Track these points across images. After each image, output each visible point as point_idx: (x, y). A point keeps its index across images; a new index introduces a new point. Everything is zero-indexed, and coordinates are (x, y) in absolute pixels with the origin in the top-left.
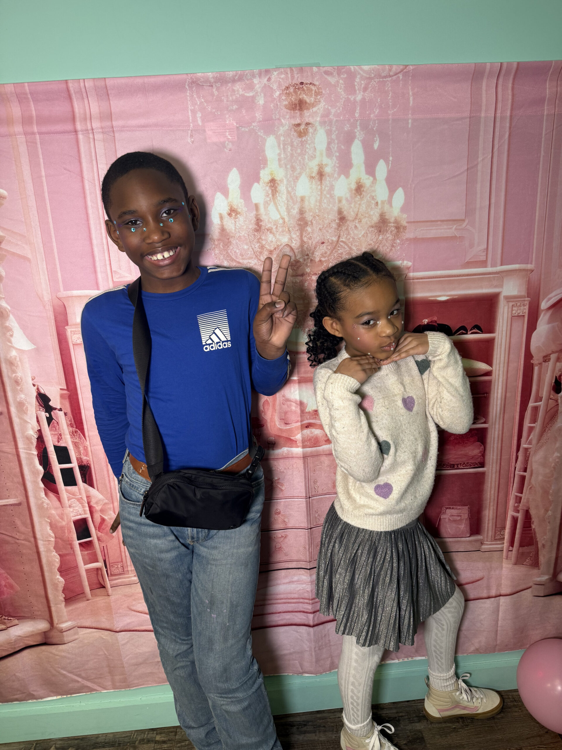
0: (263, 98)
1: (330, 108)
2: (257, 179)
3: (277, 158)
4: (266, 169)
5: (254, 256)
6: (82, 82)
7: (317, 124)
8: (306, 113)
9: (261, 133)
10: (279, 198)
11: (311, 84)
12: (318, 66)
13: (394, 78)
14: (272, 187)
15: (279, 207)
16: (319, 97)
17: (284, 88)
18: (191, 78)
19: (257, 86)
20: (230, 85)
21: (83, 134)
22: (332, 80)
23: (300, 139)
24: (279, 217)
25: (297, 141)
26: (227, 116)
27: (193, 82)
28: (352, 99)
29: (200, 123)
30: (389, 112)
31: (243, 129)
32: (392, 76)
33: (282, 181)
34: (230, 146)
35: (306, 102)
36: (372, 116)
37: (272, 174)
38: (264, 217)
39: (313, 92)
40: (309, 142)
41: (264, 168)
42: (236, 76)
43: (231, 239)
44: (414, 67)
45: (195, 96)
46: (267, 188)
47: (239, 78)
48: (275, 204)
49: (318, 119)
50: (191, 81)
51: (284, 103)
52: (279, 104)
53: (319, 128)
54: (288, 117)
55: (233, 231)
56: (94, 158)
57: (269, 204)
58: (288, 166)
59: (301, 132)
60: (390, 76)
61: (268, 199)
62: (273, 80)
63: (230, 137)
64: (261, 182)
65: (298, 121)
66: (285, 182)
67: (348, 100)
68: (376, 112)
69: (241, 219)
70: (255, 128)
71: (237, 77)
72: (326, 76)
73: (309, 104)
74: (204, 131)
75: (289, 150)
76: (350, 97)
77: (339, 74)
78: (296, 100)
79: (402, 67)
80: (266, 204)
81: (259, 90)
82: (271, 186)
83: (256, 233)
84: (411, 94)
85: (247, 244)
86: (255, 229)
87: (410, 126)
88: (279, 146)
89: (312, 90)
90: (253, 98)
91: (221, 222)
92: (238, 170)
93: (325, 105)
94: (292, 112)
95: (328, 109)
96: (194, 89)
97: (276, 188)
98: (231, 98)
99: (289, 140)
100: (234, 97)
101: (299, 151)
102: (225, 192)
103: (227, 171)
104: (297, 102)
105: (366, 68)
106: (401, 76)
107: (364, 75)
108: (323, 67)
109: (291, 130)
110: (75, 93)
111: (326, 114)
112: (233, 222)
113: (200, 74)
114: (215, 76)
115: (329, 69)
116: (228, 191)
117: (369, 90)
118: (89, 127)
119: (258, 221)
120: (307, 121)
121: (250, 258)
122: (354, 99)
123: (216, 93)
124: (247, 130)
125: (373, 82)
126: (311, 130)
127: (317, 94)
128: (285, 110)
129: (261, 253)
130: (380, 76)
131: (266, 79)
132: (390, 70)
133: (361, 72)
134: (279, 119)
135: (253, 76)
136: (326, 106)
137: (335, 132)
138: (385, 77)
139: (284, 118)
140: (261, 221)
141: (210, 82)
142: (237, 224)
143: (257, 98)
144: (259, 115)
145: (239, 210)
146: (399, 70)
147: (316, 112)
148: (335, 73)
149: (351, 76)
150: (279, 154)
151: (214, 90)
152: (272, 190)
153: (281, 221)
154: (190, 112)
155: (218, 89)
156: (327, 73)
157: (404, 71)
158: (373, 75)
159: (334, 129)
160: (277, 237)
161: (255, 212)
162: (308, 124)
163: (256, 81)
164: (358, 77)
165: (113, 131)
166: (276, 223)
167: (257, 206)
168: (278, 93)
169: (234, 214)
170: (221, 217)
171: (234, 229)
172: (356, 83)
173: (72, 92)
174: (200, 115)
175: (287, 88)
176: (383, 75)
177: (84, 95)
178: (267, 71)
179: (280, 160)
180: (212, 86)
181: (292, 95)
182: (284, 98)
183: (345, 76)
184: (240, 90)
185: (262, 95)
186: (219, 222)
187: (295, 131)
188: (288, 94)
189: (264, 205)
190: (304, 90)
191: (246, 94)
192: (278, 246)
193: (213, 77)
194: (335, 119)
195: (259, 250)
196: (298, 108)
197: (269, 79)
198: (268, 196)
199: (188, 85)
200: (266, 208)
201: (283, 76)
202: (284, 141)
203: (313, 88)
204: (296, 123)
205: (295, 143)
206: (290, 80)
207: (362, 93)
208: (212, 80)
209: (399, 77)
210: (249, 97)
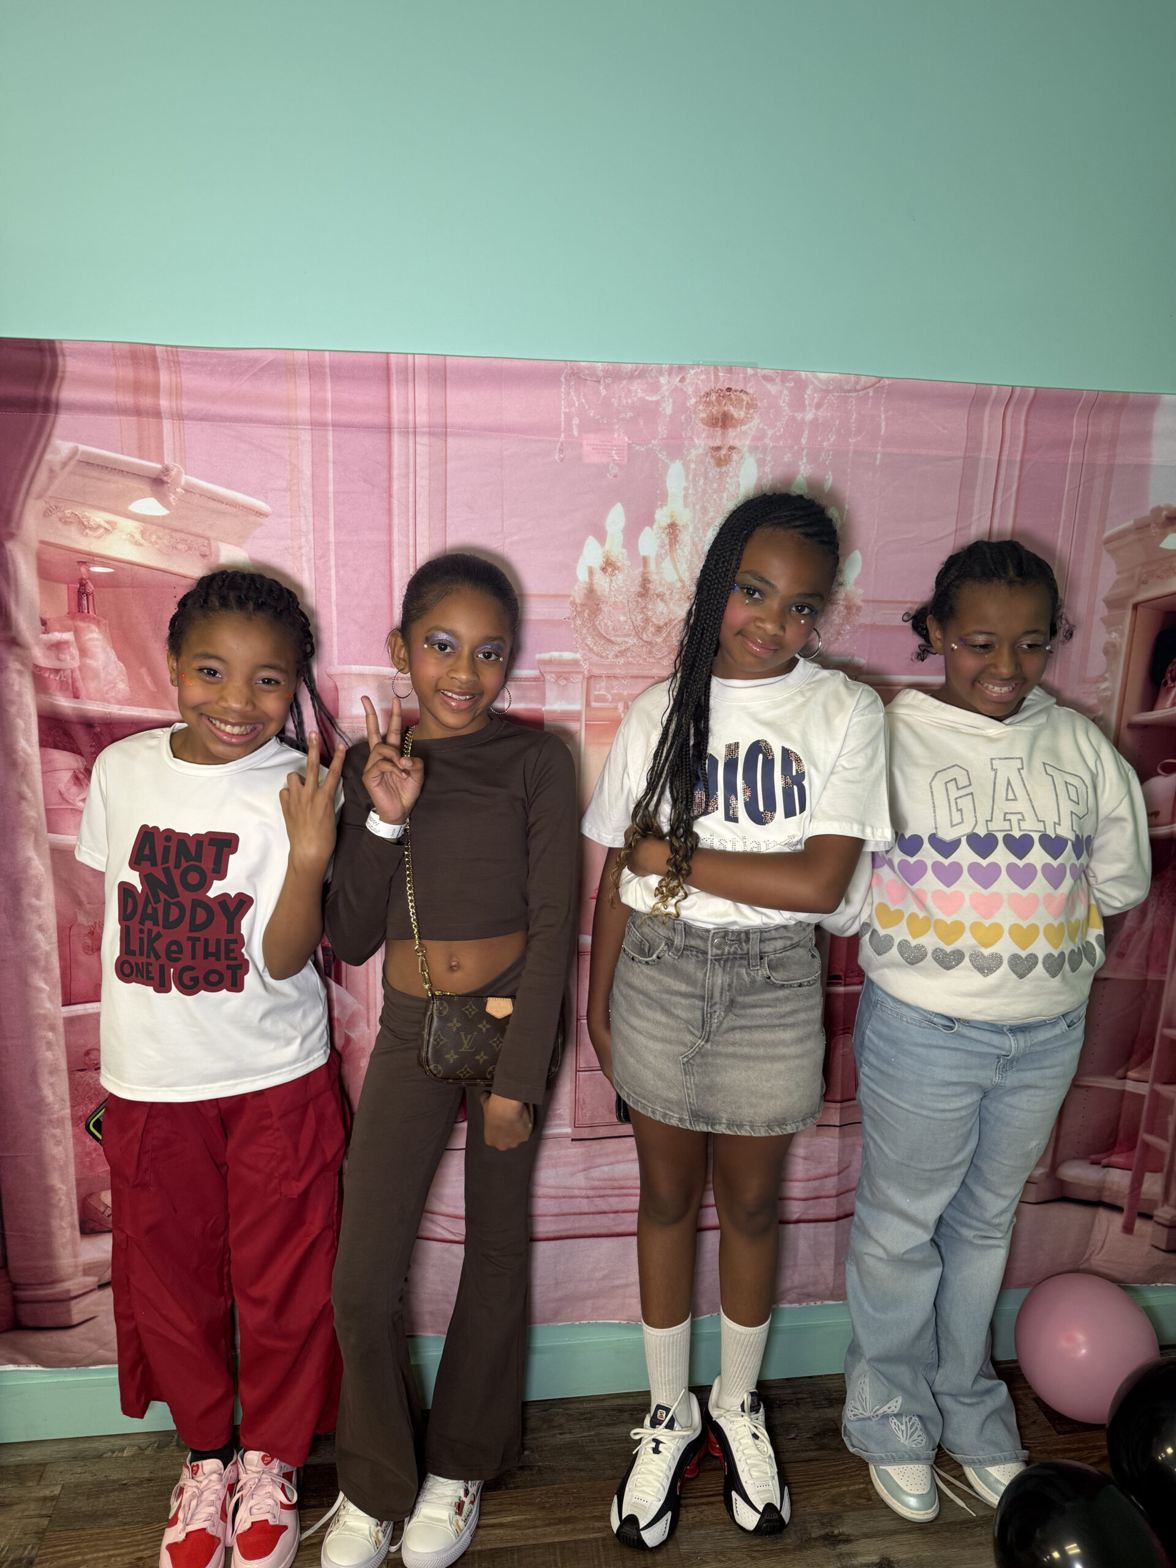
0: (671, 406)
1: (766, 428)
2: (650, 522)
3: (683, 493)
4: (665, 508)
5: (634, 633)
6: (410, 357)
7: (745, 449)
8: (732, 433)
9: (662, 456)
10: (679, 551)
11: (742, 391)
12: (755, 368)
13: (861, 393)
14: (671, 534)
15: (678, 564)
16: (751, 411)
17: (702, 394)
18: (572, 368)
19: (665, 388)
20: (625, 382)
21: (399, 432)
22: (773, 389)
23: (718, 470)
24: (676, 577)
25: (713, 472)
26: (617, 427)
27: (573, 374)
28: (799, 418)
29: (575, 433)
30: (850, 440)
31: (637, 448)
32: (859, 391)
33: (685, 527)
34: (616, 470)
35: (732, 417)
36: (825, 444)
37: (672, 516)
38: (654, 577)
39: (745, 403)
40: (731, 474)
41: (662, 506)
42: (636, 370)
43: (602, 606)
44: (891, 381)
45: (572, 393)
46: (664, 536)
47: (641, 373)
48: (673, 560)
49: (747, 442)
50: (569, 372)
51: (701, 415)
52: (693, 416)
53: (747, 455)
54: (704, 435)
55: (606, 594)
56: (411, 470)
57: (663, 559)
58: (698, 507)
59: (720, 459)
60: (856, 391)
61: (663, 551)
62: (688, 381)
63: (617, 458)
64: (655, 526)
65: (718, 443)
66: (691, 529)
67: (793, 418)
68: (832, 439)
69: (619, 577)
70: (655, 448)
71: (636, 373)
72: (764, 382)
73: (737, 420)
74: (581, 446)
75: (701, 483)
76: (796, 415)
77: (783, 381)
78: (718, 412)
79: (874, 380)
80: (660, 558)
81: (667, 393)
82: (669, 534)
83: (640, 600)
84: (883, 417)
85: (625, 614)
86: (639, 593)
87: (878, 463)
88: (687, 476)
89: (743, 400)
90: (657, 403)
91: (590, 579)
92: (623, 505)
93: (759, 424)
94: (712, 429)
95: (763, 429)
96: (572, 383)
97: (676, 536)
98: (624, 401)
99: (703, 470)
100: (630, 401)
101: (715, 486)
102: (601, 536)
103: (608, 506)
104: (720, 417)
105: (822, 376)
106: (871, 392)
107: (819, 385)
108: (762, 369)
109: (706, 455)
110: (397, 373)
111: (760, 436)
112: (608, 580)
113: (584, 363)
114: (607, 368)
115: (770, 373)
116: (605, 536)
117: (825, 407)
118: (411, 425)
119: (645, 582)
120: (731, 443)
121: (626, 635)
122: (803, 419)
123: (603, 392)
124: (643, 449)
125: (830, 397)
126: (735, 457)
127: (750, 406)
128: (702, 425)
129: (644, 629)
130: (842, 390)
131: (678, 379)
132: (857, 383)
133: (816, 382)
134: (691, 438)
135: (661, 372)
136: (761, 426)
137: (769, 462)
138: (849, 391)
139: (699, 438)
140: (649, 582)
141: (597, 376)
142: (614, 584)
143: (663, 405)
144: (662, 429)
145: (619, 564)
146: (870, 384)
147: (746, 432)
148: (778, 380)
149: (801, 385)
150: (686, 489)
151: (601, 388)
152: (671, 539)
153: (679, 585)
154: (563, 416)
155: (607, 387)
156: (766, 378)
157: (877, 385)
158: (831, 387)
159: (769, 458)
160: (671, 605)
161: (641, 569)
162: (731, 448)
163: (663, 380)
164: (811, 387)
165: (446, 434)
166: (671, 587)
167: (645, 560)
168: (693, 401)
169: (610, 570)
170: (591, 572)
171: (607, 590)
172: (806, 396)
173: (393, 370)
174: (577, 422)
175: (708, 394)
176: (846, 387)
177: (410, 376)
178: (681, 368)
179: (686, 497)
180: (599, 382)
181: (714, 405)
182: (701, 407)
183: (792, 384)
184: (639, 391)
185: (671, 400)
186: (587, 579)
187: (713, 457)
188: (708, 404)
189: (657, 560)
190: (731, 400)
191: (647, 398)
192: (671, 620)
193: (603, 370)
194: (771, 445)
195: (642, 624)
196: (720, 424)
197: (682, 380)
198: (662, 547)
199: (565, 377)
200: (658, 564)
201: (703, 377)
202: (695, 469)
203: (744, 397)
204: (715, 445)
205: (710, 475)
206: (712, 384)
207: (814, 411)
208: (601, 374)
209: (868, 393)
210: (651, 401)
